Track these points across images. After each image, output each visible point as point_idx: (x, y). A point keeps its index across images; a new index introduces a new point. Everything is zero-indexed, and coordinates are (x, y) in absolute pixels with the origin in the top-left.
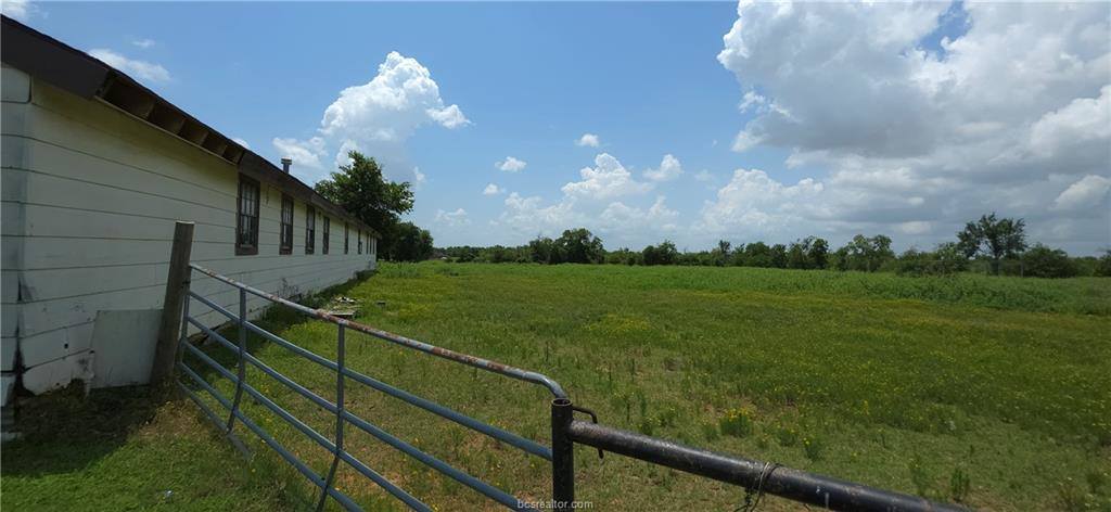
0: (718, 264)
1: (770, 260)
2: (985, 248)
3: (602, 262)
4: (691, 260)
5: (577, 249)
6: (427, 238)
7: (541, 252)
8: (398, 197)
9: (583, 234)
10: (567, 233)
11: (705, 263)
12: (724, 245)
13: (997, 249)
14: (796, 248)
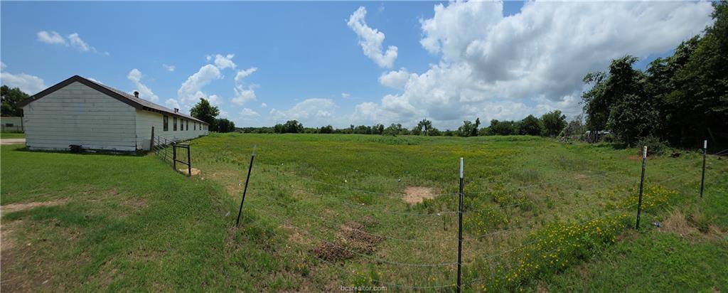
0: (348, 133)
1: (366, 131)
2: (423, 129)
3: (303, 132)
4: (338, 132)
5: (293, 128)
6: (232, 124)
7: (279, 129)
8: (215, 111)
9: (295, 122)
10: (288, 122)
11: (344, 133)
12: (352, 126)
13: (426, 129)
14: (374, 127)
